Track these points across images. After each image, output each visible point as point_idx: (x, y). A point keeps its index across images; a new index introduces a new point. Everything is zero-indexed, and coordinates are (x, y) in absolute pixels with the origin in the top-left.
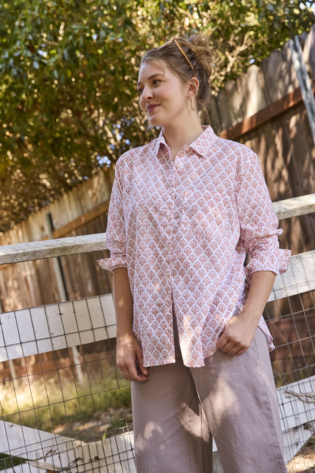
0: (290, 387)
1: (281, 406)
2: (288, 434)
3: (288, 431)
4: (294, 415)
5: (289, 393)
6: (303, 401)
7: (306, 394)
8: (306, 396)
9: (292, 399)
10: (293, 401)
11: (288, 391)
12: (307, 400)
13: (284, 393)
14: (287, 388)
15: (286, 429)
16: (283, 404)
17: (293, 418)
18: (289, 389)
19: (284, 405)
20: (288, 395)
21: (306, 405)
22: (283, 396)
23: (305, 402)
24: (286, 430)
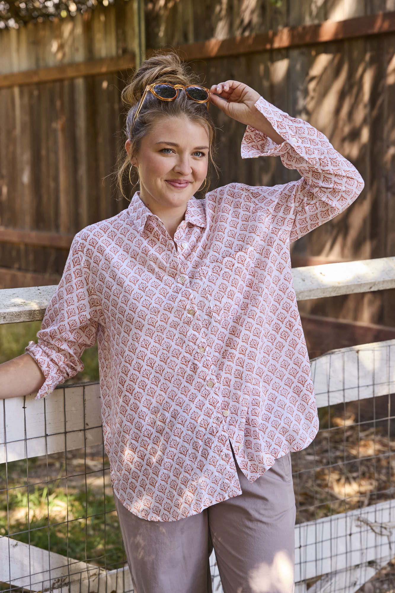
0: (365, 513)
1: (348, 537)
2: (349, 572)
3: (349, 569)
4: (361, 550)
5: (361, 521)
6: (376, 533)
7: (381, 524)
8: (381, 527)
9: (363, 529)
10: (364, 531)
11: (361, 519)
12: (381, 532)
13: (355, 520)
14: (361, 514)
15: (348, 566)
16: (350, 535)
17: (358, 554)
18: (363, 516)
19: (353, 536)
20: (359, 523)
21: (379, 537)
22: (354, 524)
23: (378, 534)
24: (346, 568)
